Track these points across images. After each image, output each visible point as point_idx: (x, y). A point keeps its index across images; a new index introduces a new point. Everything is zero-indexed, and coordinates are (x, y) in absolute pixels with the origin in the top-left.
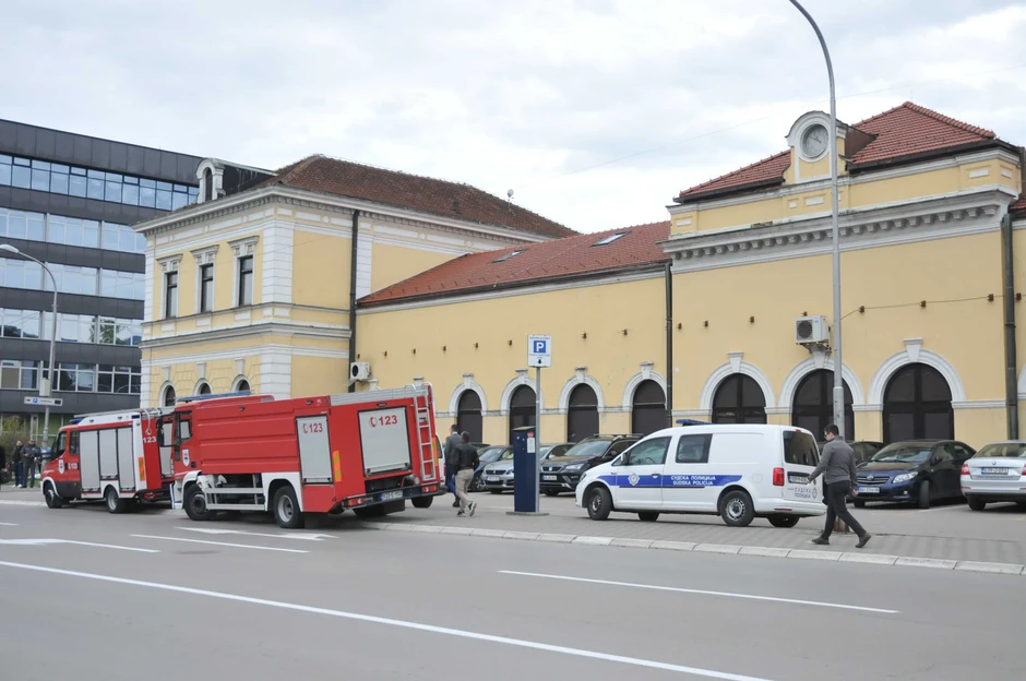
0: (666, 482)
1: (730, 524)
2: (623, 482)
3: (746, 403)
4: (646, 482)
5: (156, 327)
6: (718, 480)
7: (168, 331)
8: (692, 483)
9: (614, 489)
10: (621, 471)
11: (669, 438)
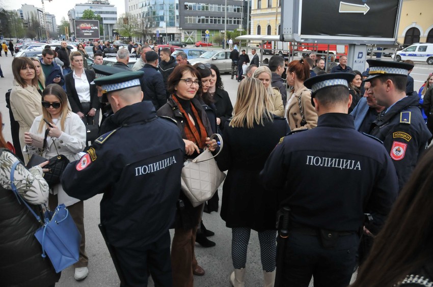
0: (415, 55)
1: (429, 64)
2: (404, 55)
3: (415, 34)
4: (410, 55)
5: (255, 11)
6: (428, 55)
7: (259, 12)
8: (421, 56)
9: (402, 56)
10: (404, 53)
11: (416, 47)
